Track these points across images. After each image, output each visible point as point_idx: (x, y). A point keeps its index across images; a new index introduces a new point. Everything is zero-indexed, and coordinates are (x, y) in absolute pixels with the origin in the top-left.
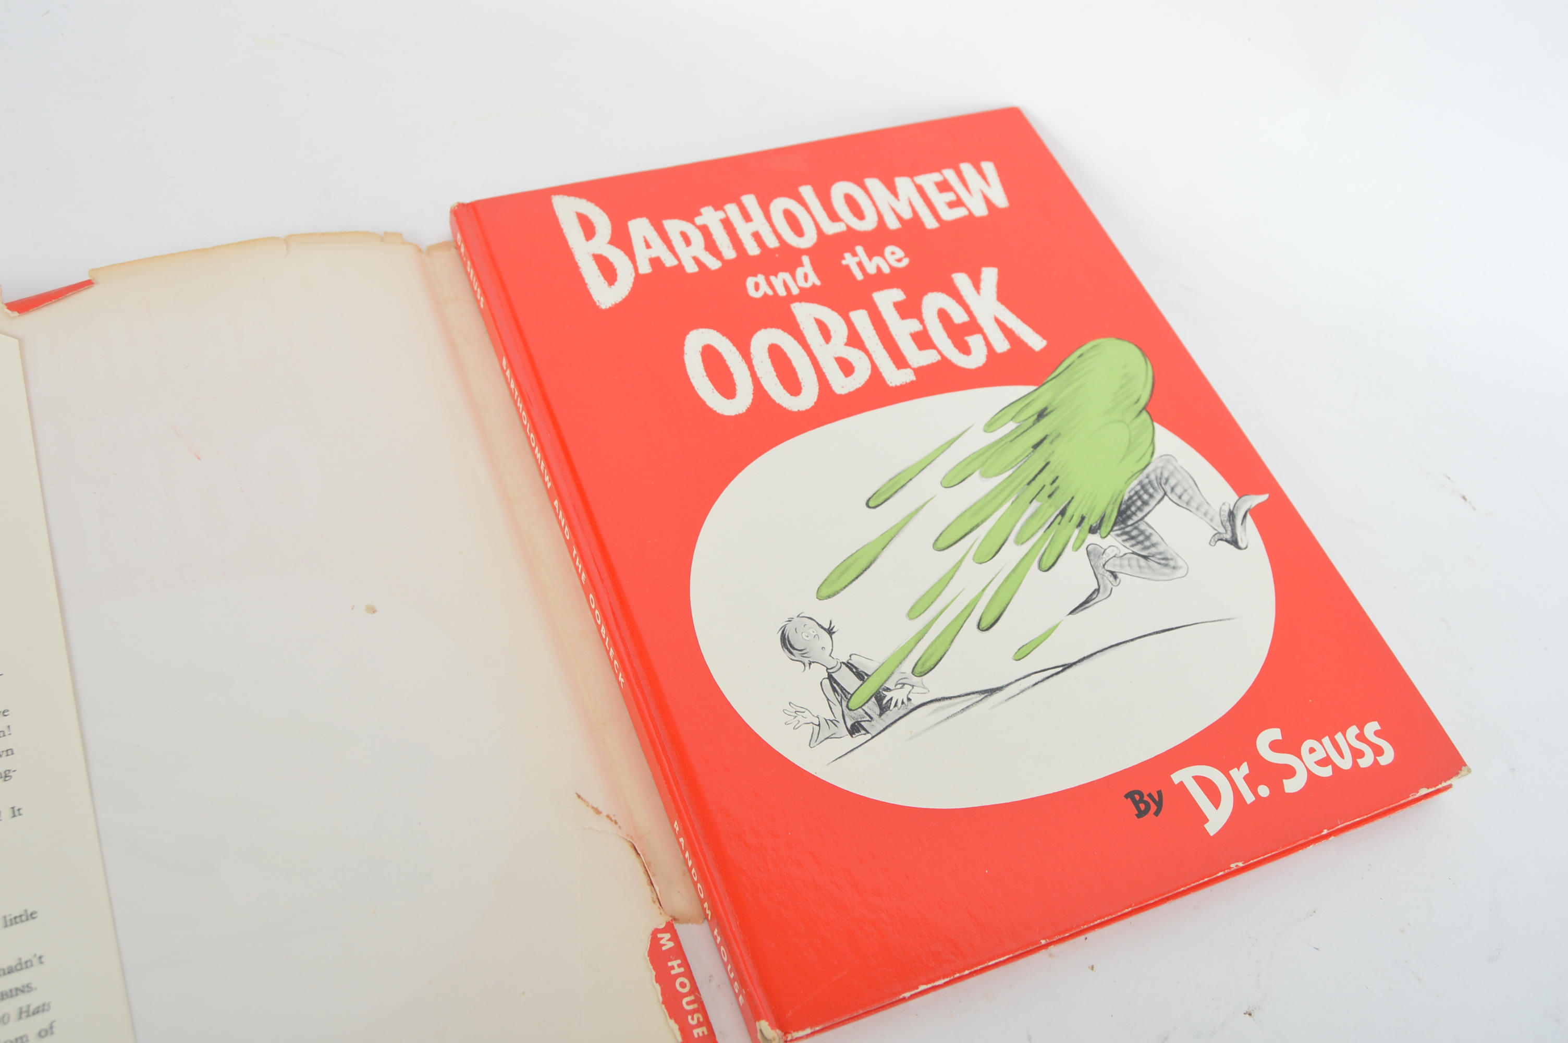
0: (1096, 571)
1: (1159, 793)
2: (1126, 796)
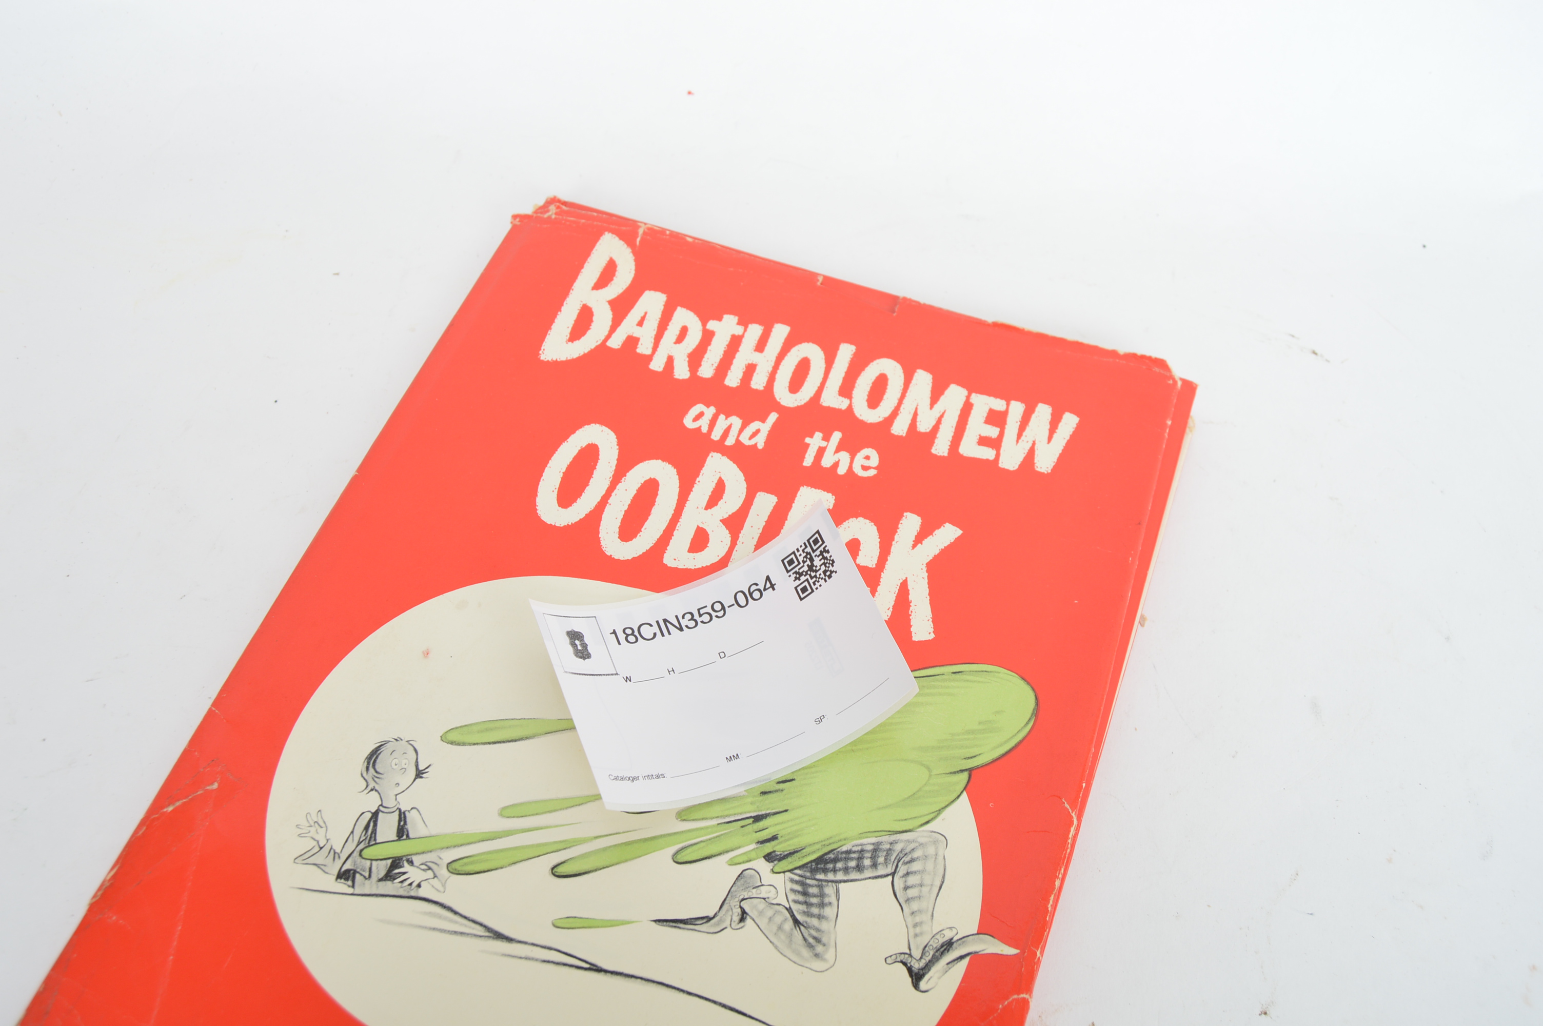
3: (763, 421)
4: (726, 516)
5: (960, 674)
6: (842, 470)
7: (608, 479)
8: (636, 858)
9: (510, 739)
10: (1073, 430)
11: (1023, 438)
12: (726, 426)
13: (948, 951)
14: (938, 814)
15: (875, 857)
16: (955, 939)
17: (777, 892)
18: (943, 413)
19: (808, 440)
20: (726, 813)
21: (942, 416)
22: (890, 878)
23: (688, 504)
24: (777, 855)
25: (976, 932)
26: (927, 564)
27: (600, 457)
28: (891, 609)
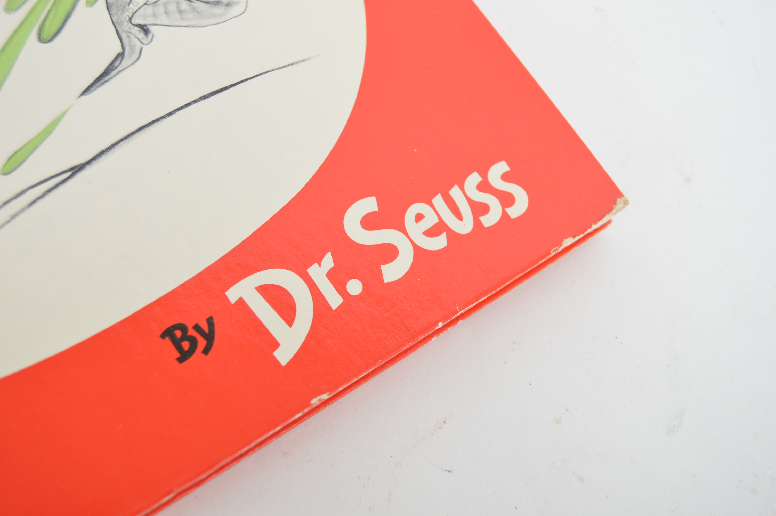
0: (119, 29)
1: (210, 321)
2: (163, 336)
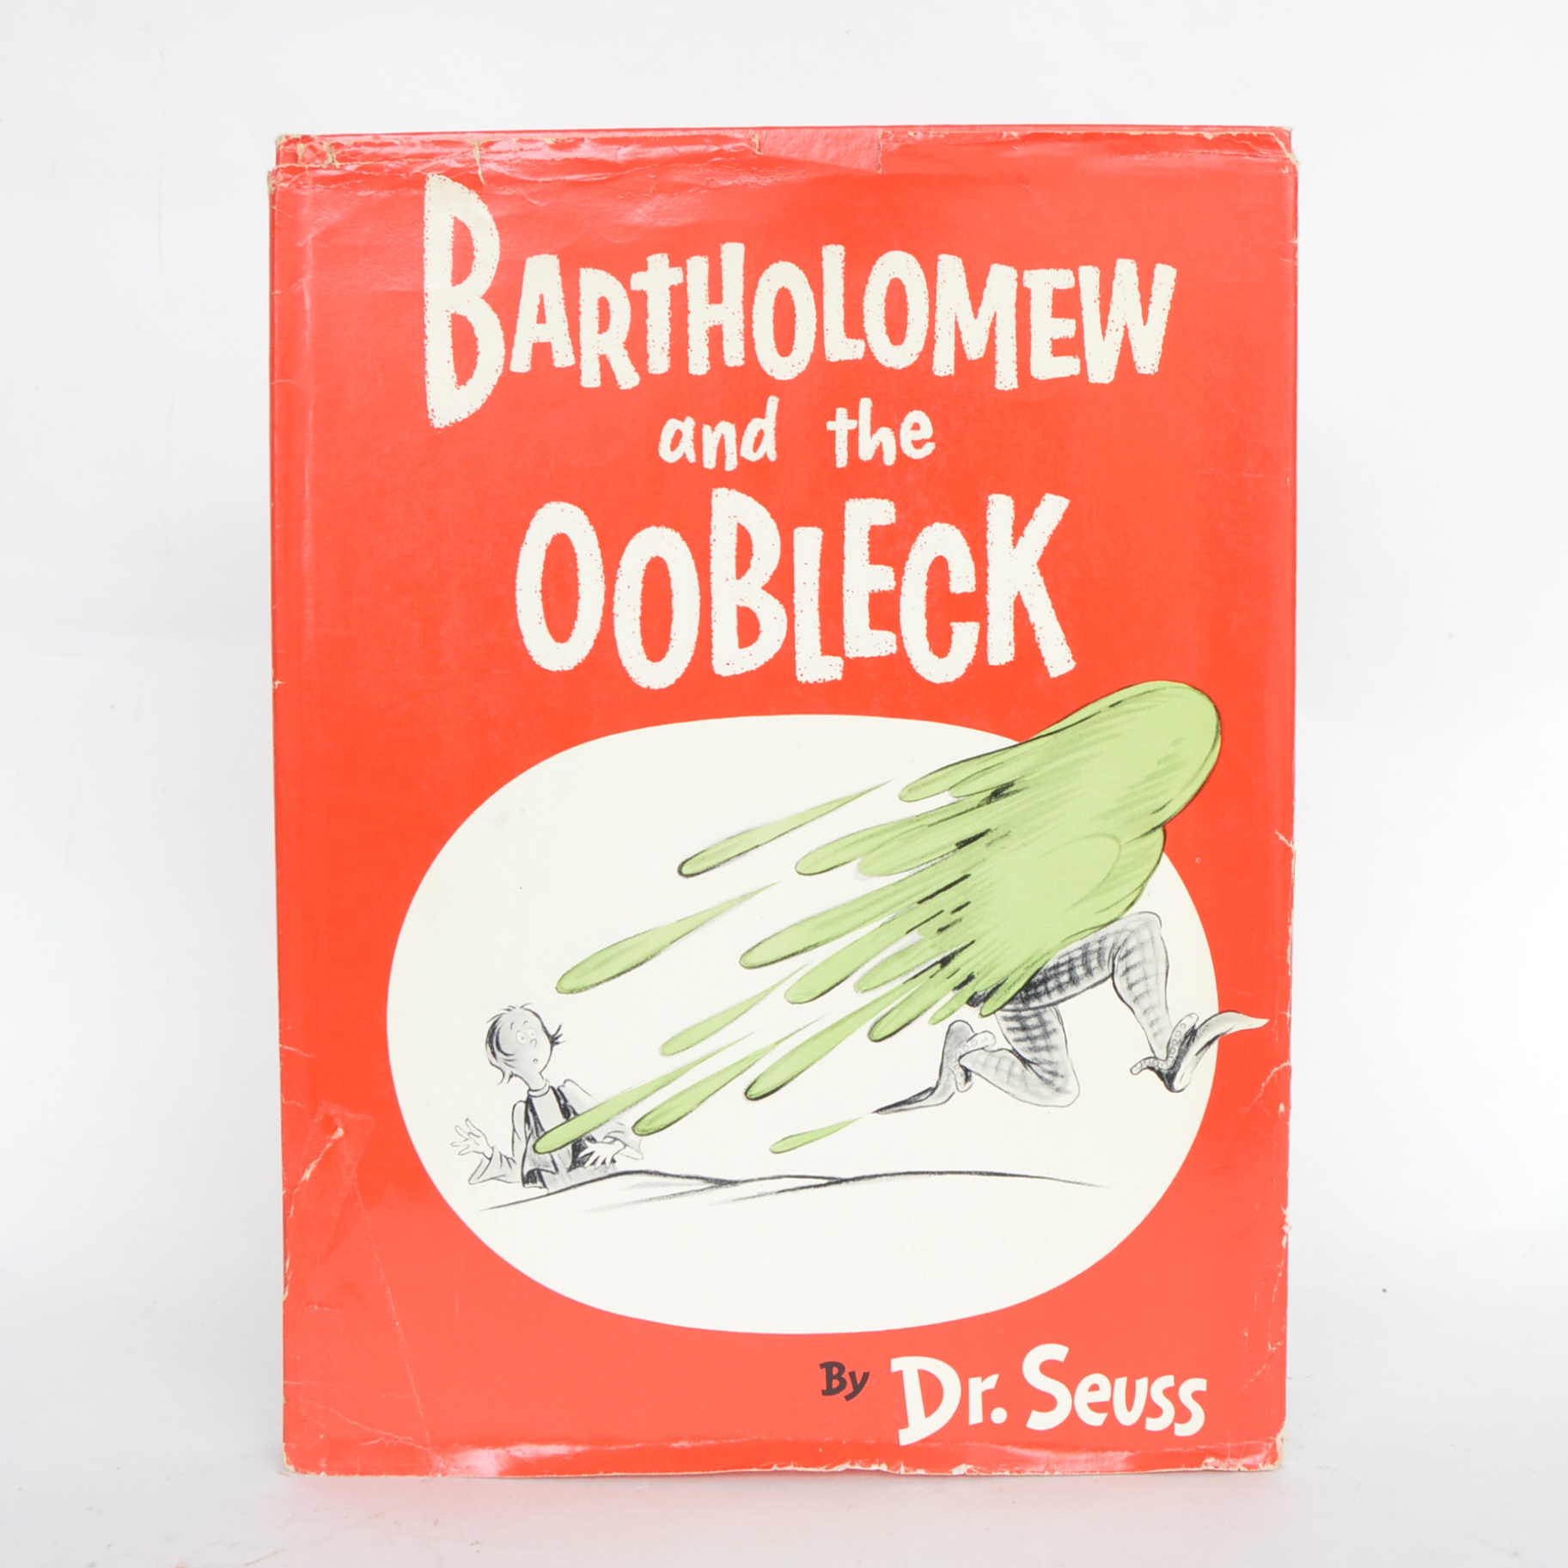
3: (762, 416)
4: (767, 579)
5: (1120, 705)
6: (889, 459)
7: (600, 579)
8: (830, 1051)
9: (634, 965)
10: (1172, 291)
11: (1110, 325)
12: (718, 441)
13: (1193, 1041)
14: (1142, 890)
15: (1086, 962)
16: (1197, 1026)
17: (994, 1037)
18: (994, 318)
19: (830, 426)
20: (908, 967)
21: (993, 324)
22: (1110, 980)
23: (714, 579)
24: (980, 996)
25: (1217, 1012)
26: (1039, 564)
27: (577, 551)
28: (1013, 644)
